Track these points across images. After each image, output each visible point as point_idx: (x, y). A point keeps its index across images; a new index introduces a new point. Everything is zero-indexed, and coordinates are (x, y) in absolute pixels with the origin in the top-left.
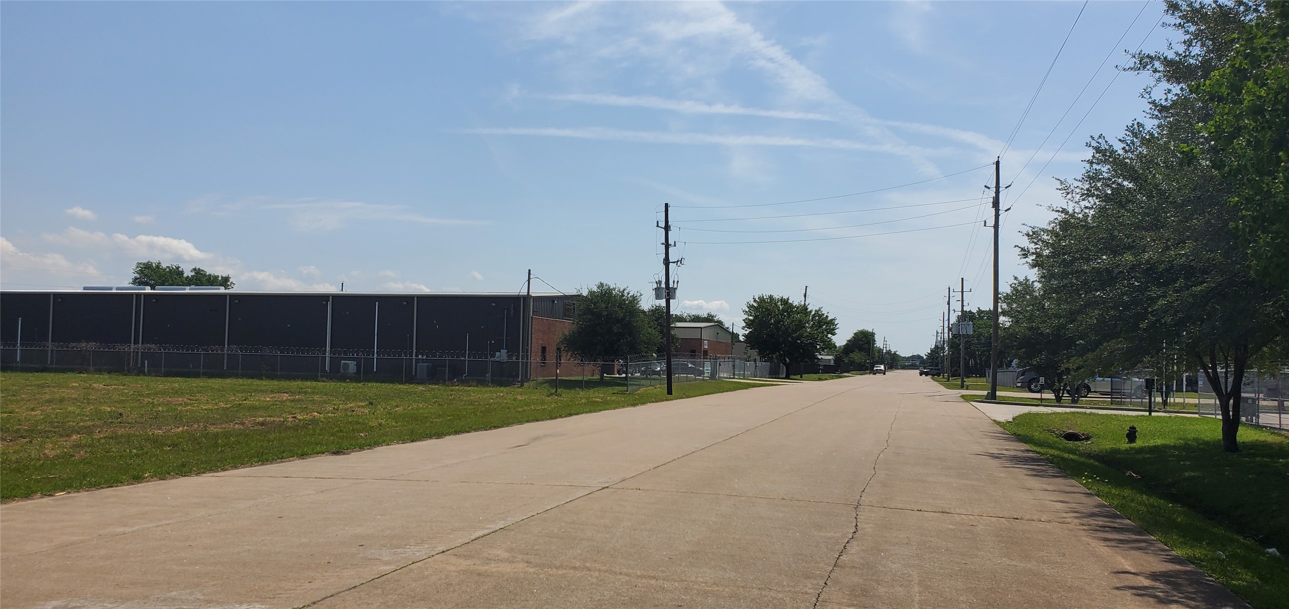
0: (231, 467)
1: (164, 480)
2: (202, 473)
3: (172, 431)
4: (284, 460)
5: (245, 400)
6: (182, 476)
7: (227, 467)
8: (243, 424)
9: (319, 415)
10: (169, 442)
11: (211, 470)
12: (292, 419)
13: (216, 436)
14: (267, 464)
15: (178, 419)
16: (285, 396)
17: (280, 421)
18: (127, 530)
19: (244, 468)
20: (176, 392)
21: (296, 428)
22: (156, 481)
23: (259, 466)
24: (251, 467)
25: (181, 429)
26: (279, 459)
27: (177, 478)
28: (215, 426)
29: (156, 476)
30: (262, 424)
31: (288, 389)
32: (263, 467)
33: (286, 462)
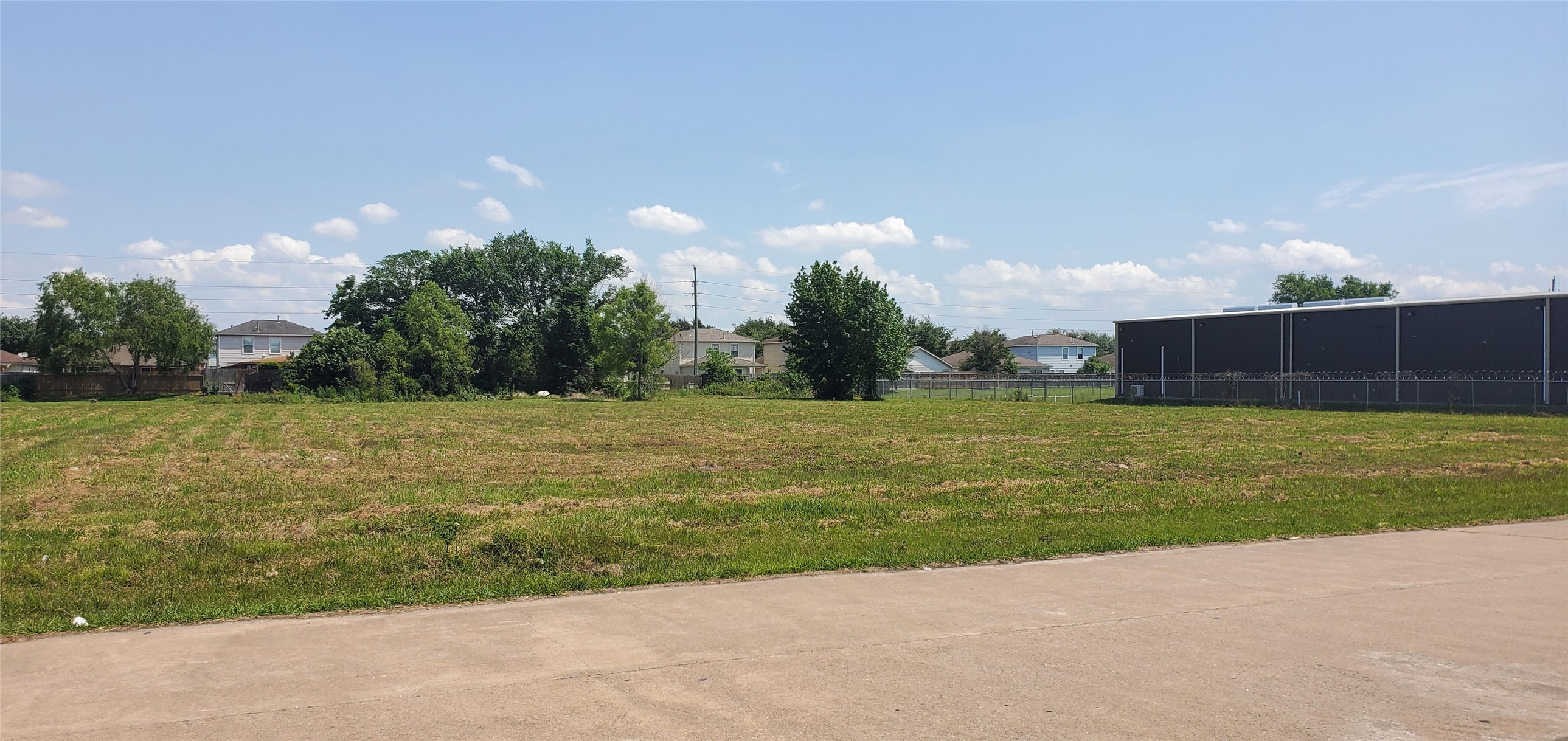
0: (1481, 522)
1: (1402, 531)
2: (1445, 527)
3: (1369, 475)
4: (1550, 518)
5: (1442, 439)
6: (1422, 528)
7: (1475, 521)
8: (1456, 469)
9: (1562, 461)
10: (1374, 488)
11: (1456, 524)
12: (1523, 466)
13: (1429, 483)
14: (1529, 522)
15: (1370, 461)
16: (1495, 436)
17: (1507, 467)
18: (1402, 585)
19: (1499, 524)
20: (1347, 428)
21: (1534, 476)
22: (1392, 532)
23: (1518, 522)
24: (1509, 523)
25: (1377, 473)
26: (1544, 516)
27: (1417, 530)
28: (1419, 471)
29: (1391, 527)
30: (1483, 471)
31: (1492, 426)
32: (1523, 524)
33: (1555, 520)
